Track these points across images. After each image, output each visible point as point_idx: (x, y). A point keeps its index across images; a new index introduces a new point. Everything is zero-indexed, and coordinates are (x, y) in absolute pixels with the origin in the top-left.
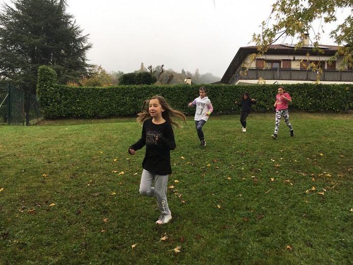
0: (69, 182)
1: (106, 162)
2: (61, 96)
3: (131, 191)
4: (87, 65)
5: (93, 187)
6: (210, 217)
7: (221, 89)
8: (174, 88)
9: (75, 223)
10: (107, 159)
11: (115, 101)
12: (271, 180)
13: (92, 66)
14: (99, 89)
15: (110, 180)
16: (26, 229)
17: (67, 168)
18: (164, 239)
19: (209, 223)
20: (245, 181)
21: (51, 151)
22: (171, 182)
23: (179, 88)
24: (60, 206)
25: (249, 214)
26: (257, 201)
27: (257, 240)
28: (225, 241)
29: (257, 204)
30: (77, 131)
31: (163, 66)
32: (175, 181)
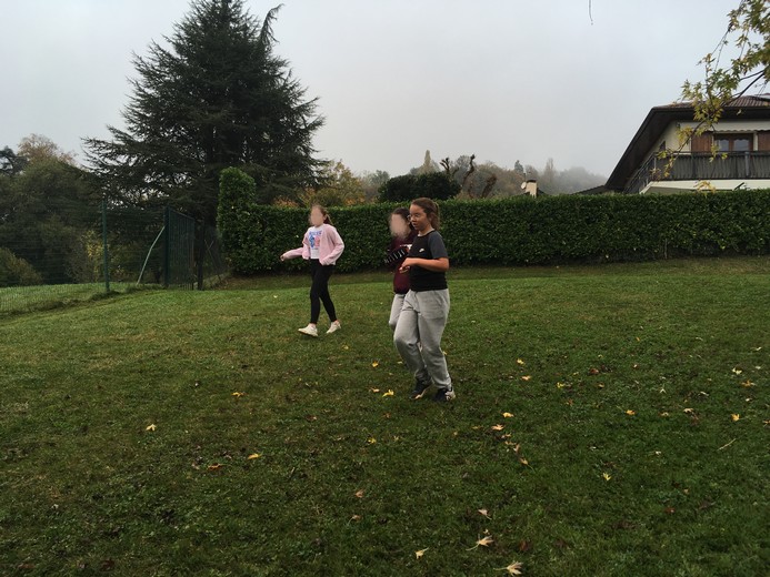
0: (284, 410)
1: (357, 368)
2: (263, 229)
3: (411, 433)
4: (313, 162)
5: (333, 421)
6: (586, 501)
7: (608, 206)
8: (498, 206)
9: (299, 497)
10: (358, 363)
11: (371, 235)
12: (732, 418)
13: (324, 163)
14: (338, 212)
15: (366, 409)
16: (206, 505)
17: (279, 379)
18: (483, 542)
19: (584, 515)
20: (667, 418)
21: (248, 343)
22: (496, 418)
23: (510, 206)
24: (269, 460)
25: (679, 497)
26: (699, 468)
27: (700, 558)
28: (623, 557)
29: (698, 476)
30: (296, 302)
31: (473, 157)
32: (506, 414)
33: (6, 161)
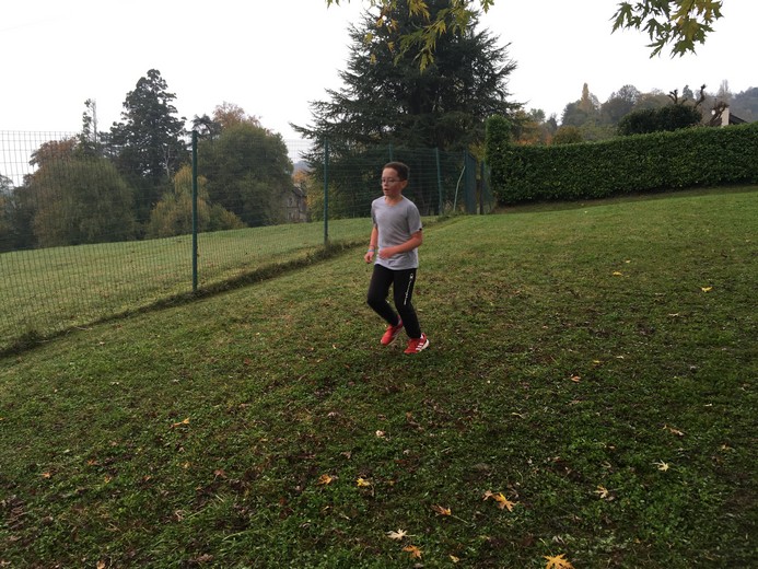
11: (624, 164)
14: (592, 146)
31: (703, 87)
33: (204, 127)
